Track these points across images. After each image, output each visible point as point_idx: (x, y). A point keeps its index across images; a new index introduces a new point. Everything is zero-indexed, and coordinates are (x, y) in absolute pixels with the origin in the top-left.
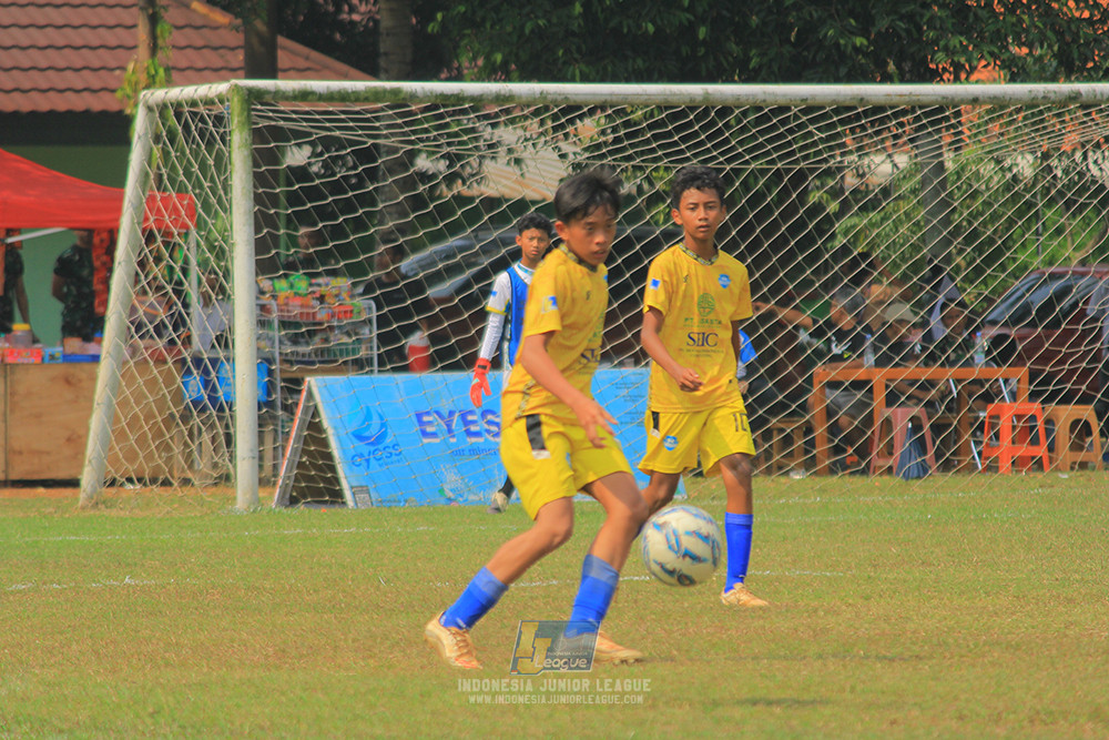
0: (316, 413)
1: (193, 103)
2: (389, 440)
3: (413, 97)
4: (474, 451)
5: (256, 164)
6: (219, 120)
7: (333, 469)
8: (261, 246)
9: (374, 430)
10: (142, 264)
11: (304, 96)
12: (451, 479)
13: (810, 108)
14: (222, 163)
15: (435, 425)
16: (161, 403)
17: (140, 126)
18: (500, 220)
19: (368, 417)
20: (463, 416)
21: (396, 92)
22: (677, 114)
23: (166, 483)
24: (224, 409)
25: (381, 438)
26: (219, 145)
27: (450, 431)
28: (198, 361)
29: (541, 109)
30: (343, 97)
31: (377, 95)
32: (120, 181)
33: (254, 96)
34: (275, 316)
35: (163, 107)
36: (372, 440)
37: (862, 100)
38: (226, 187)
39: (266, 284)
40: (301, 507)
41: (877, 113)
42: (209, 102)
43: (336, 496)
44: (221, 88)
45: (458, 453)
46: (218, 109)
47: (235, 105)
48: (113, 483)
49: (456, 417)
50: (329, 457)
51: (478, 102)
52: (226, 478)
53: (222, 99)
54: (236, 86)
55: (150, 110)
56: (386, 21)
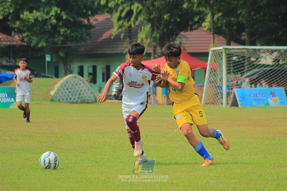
0: (235, 94)
1: (218, 50)
2: (245, 98)
3: (249, 49)
4: (258, 99)
5: (227, 59)
6: (221, 53)
7: (237, 102)
8: (227, 70)
9: (243, 96)
10: (210, 73)
11: (233, 49)
12: (254, 103)
14: (222, 58)
15: (252, 95)
16: (213, 93)
17: (210, 53)
18: (262, 66)
19: (242, 94)
21: (246, 48)
23: (213, 104)
24: (222, 93)
25: (244, 97)
26: (221, 56)
27: (254, 97)
28: (218, 86)
29: (268, 50)
30: (239, 49)
31: (243, 49)
32: (207, 61)
33: (226, 49)
34: (230, 80)
35: (214, 51)
36: (243, 98)
38: (222, 62)
39: (229, 76)
40: (233, 107)
42: (220, 50)
43: (238, 106)
44: (221, 48)
45: (255, 100)
46: (221, 51)
47: (224, 50)
48: (206, 104)
49: (255, 95)
50: (237, 100)
51: (259, 50)
52: (222, 104)
53: (222, 49)
54: (224, 48)
55: (212, 51)
56: (247, 39)
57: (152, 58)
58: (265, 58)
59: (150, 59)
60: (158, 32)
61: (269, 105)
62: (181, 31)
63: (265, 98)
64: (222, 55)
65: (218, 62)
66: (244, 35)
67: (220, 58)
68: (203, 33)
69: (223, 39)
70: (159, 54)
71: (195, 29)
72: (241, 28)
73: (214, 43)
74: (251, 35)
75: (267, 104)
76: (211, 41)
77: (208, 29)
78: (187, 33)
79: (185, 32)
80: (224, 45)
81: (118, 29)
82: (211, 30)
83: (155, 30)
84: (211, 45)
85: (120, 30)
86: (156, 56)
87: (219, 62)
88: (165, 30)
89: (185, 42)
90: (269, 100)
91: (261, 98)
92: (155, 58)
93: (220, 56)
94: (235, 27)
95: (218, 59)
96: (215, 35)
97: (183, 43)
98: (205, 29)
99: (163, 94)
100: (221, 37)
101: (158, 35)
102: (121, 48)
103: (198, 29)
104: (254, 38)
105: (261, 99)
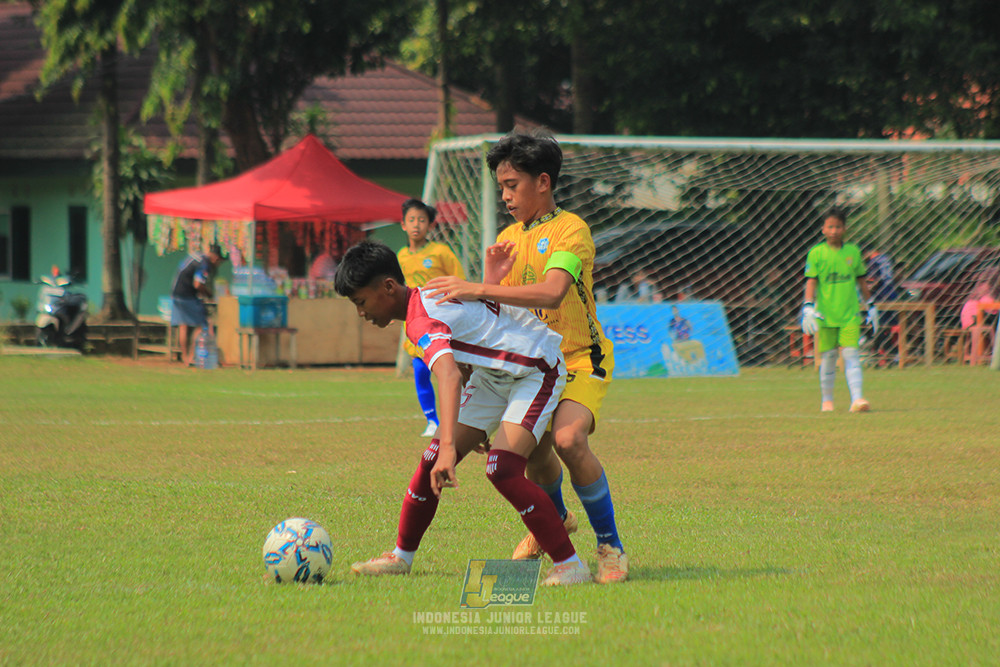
1: (462, 151)
3: (585, 148)
6: (477, 160)
13: (813, 156)
14: (478, 184)
17: (432, 162)
18: (636, 217)
20: (615, 327)
21: (576, 146)
22: (734, 158)
26: (476, 175)
29: (660, 155)
35: (446, 154)
37: (839, 152)
38: (480, 197)
41: (849, 160)
42: (471, 150)
44: (476, 141)
46: (478, 154)
49: (610, 331)
51: (624, 152)
53: (478, 148)
54: (487, 142)
55: (438, 154)
56: (578, 107)
57: (200, 178)
58: (651, 185)
59: (191, 184)
60: (222, 76)
61: (665, 373)
62: (318, 71)
63: (648, 341)
64: (480, 170)
65: (464, 197)
66: (568, 92)
67: (472, 184)
68: (405, 81)
69: (485, 105)
70: (230, 164)
71: (372, 65)
72: (555, 62)
73: (448, 122)
74: (595, 90)
75: (658, 368)
76: (435, 112)
77: (423, 67)
78: (339, 81)
79: (332, 75)
80: (489, 131)
81: (62, 61)
82: (435, 72)
83: (214, 68)
84: (436, 131)
85: (68, 65)
86: (217, 170)
87: (469, 197)
88: (253, 68)
89: (330, 116)
90: (665, 349)
91: (635, 342)
92: (212, 179)
93: (472, 173)
94: (532, 61)
95: (463, 187)
96: (454, 90)
97: (322, 122)
98: (413, 66)
99: (243, 325)
100: (475, 100)
101: (224, 87)
102: (74, 140)
103: (383, 65)
104: (607, 103)
105: (635, 349)
